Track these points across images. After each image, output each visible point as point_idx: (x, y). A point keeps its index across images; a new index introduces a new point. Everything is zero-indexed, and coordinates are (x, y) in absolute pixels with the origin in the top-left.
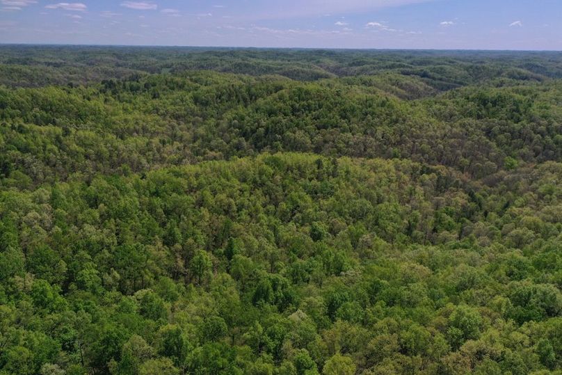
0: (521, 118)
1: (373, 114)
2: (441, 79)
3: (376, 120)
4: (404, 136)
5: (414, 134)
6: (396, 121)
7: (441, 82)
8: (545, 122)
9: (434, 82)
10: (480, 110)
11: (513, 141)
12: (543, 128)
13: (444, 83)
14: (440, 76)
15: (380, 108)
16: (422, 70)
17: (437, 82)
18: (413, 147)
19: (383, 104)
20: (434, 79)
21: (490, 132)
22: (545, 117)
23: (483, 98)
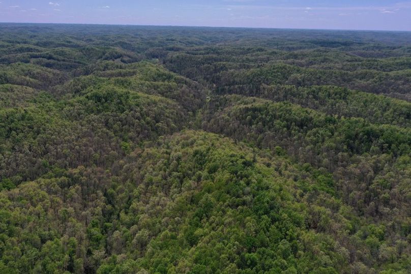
0: (125, 108)
1: (16, 129)
2: (64, 60)
3: (21, 135)
4: (47, 145)
5: (55, 141)
6: (38, 132)
7: (65, 62)
8: (138, 109)
9: (59, 63)
10: (98, 106)
11: (123, 127)
12: (138, 114)
13: (67, 63)
14: (63, 58)
15: (21, 122)
16: (47, 54)
17: (62, 62)
18: (57, 153)
19: (23, 118)
20: (58, 60)
21: (108, 123)
22: (138, 105)
23: (98, 95)
